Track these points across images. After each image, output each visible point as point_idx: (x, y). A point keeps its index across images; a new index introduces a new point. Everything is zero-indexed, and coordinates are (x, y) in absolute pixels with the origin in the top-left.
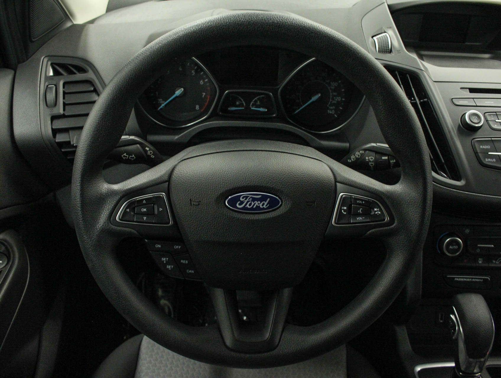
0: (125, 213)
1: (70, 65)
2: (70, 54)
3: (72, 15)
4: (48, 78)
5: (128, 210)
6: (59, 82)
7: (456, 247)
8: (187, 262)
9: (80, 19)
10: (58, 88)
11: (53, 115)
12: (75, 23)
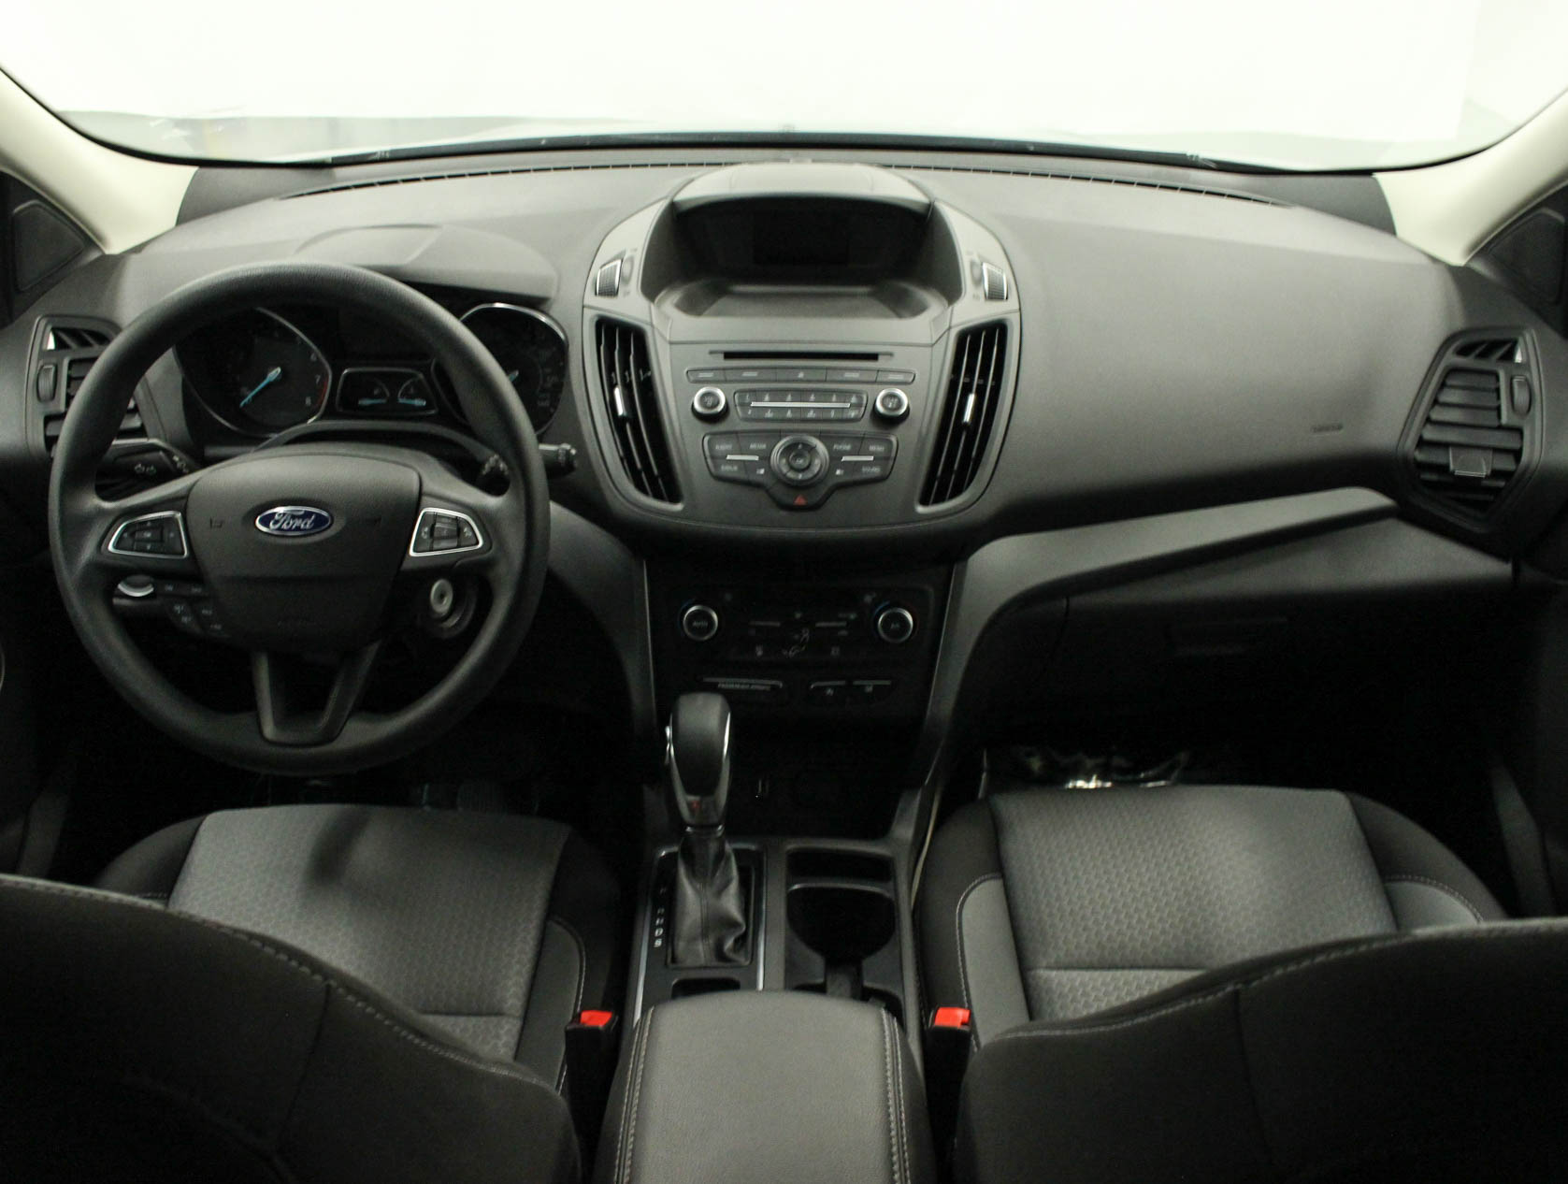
0: (120, 538)
1: (86, 331)
2: (87, 311)
3: (100, 238)
4: (45, 354)
5: (126, 535)
6: (62, 360)
7: (704, 624)
8: (211, 612)
9: (115, 246)
10: (59, 369)
11: (49, 413)
12: (108, 251)
